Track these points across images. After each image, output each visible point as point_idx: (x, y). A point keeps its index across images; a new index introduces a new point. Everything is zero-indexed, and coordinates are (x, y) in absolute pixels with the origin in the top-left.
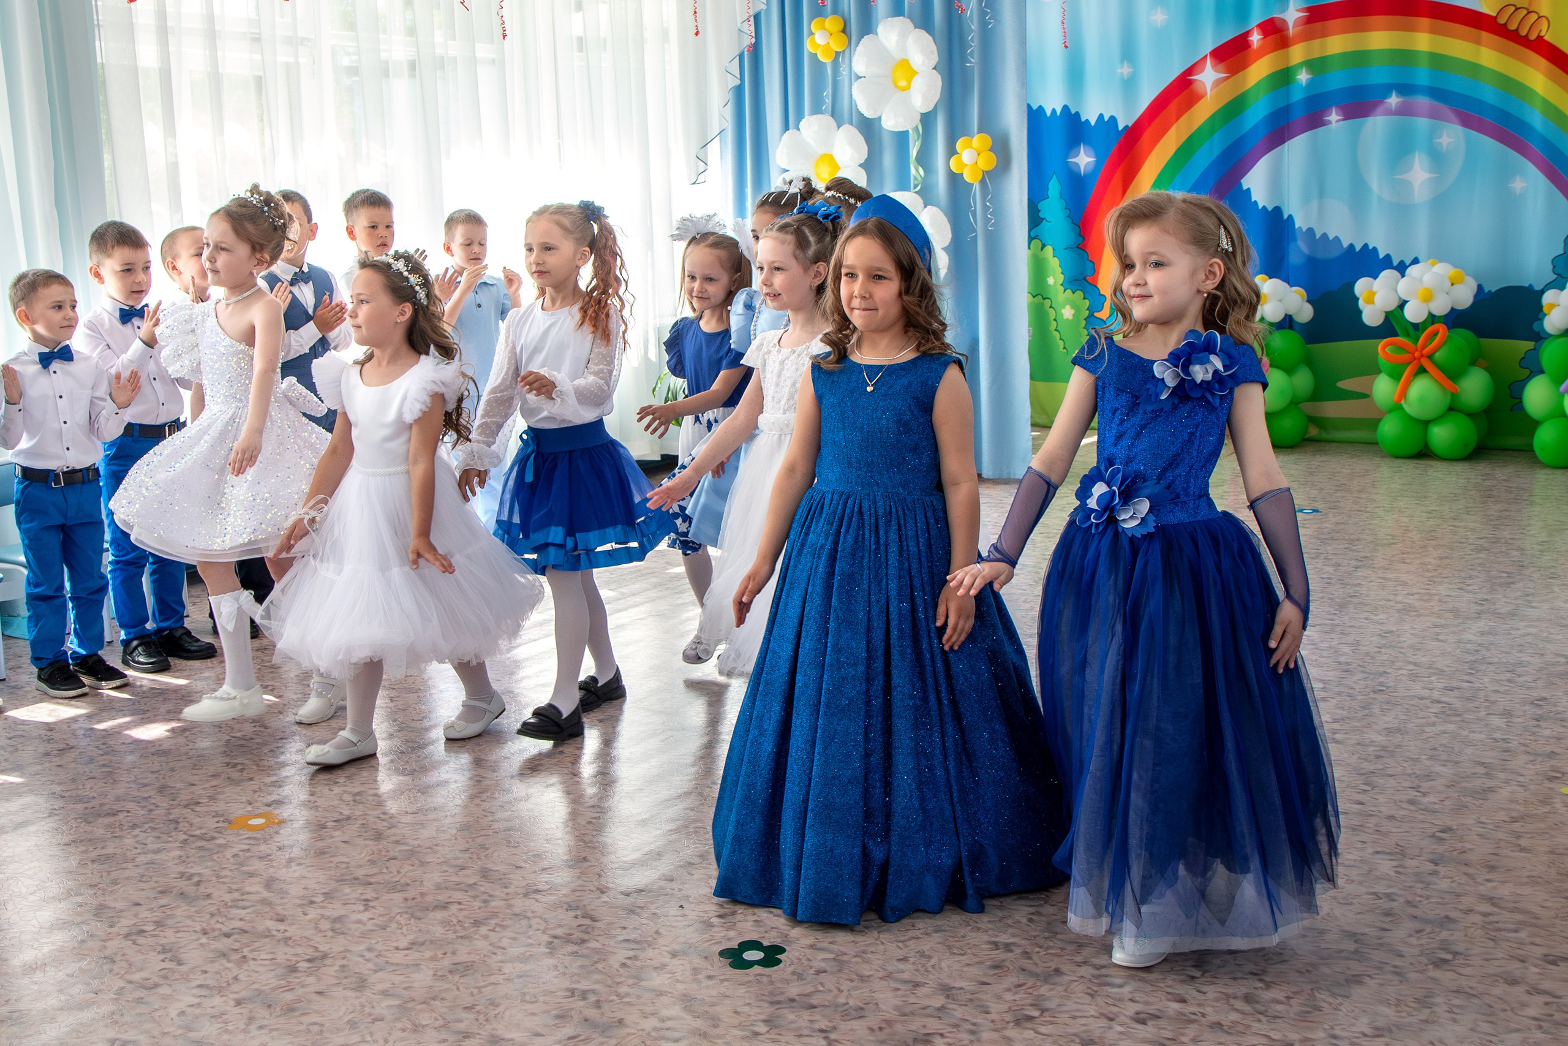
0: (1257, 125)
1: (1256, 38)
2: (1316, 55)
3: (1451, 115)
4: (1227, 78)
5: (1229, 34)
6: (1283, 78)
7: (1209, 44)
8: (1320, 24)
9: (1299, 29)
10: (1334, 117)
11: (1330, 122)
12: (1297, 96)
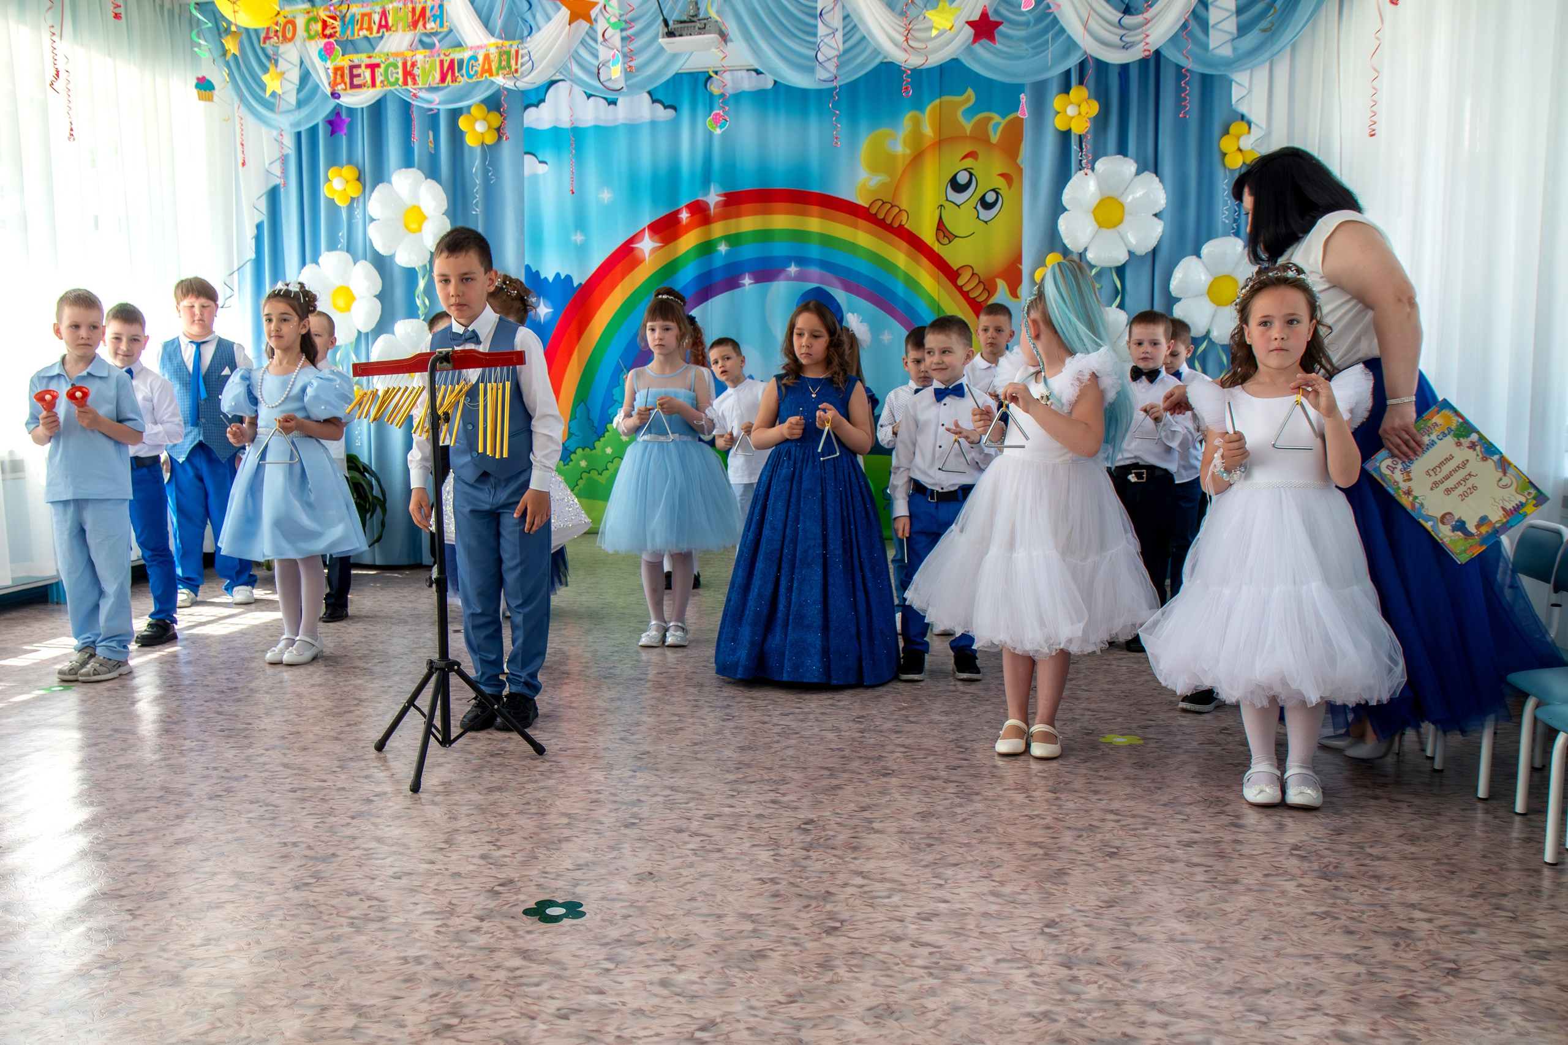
0: (686, 286)
1: (684, 216)
2: (733, 232)
3: (837, 283)
4: (661, 247)
5: (662, 212)
6: (706, 248)
7: (647, 218)
8: (733, 208)
9: (718, 210)
10: (747, 281)
11: (744, 285)
12: (718, 263)
